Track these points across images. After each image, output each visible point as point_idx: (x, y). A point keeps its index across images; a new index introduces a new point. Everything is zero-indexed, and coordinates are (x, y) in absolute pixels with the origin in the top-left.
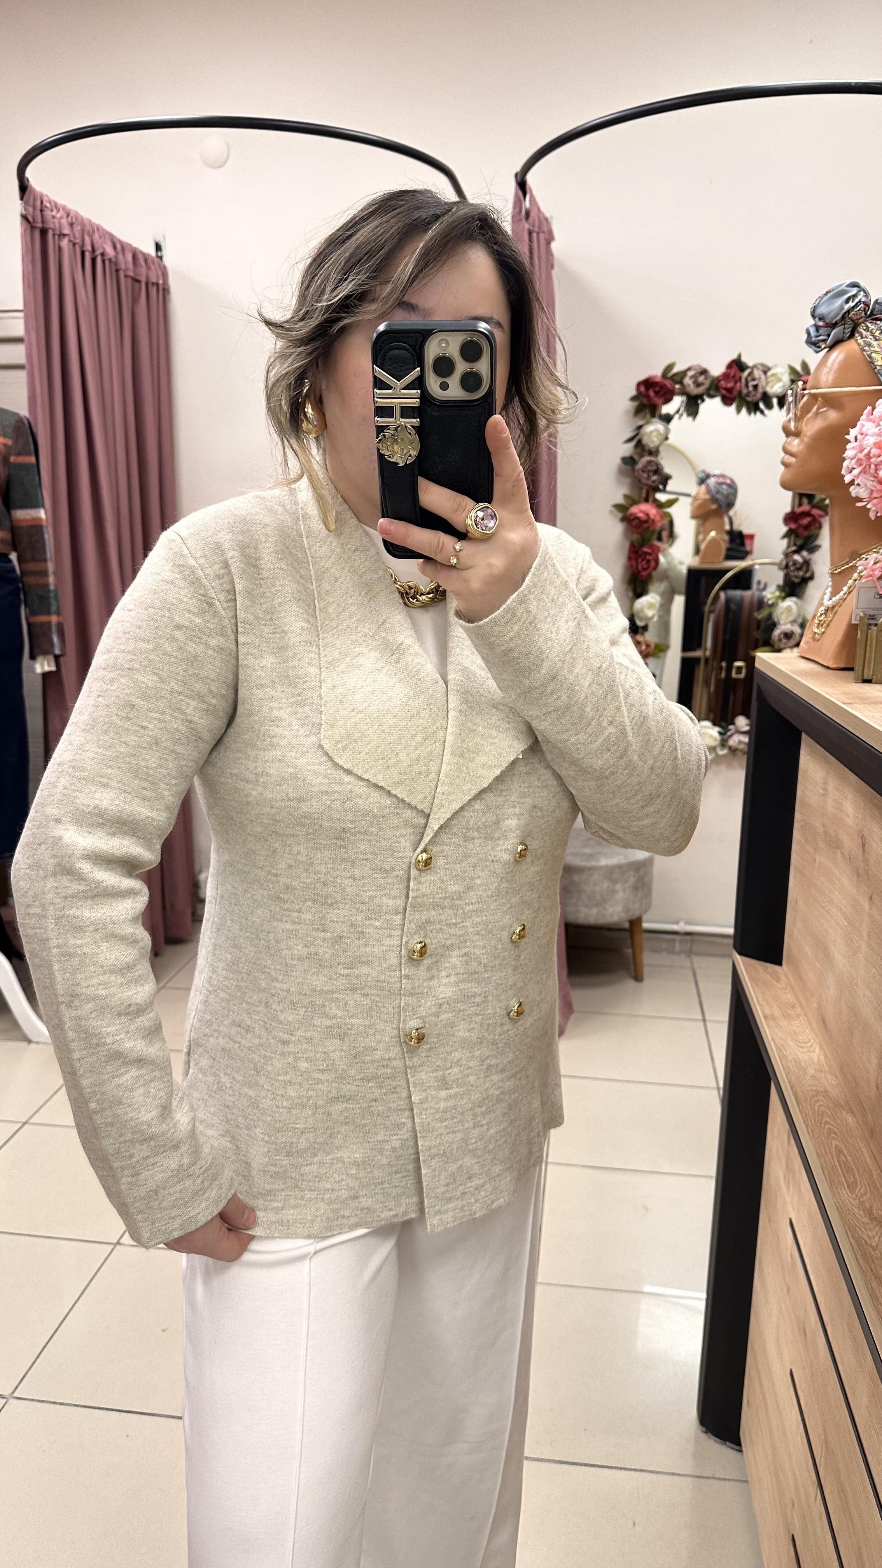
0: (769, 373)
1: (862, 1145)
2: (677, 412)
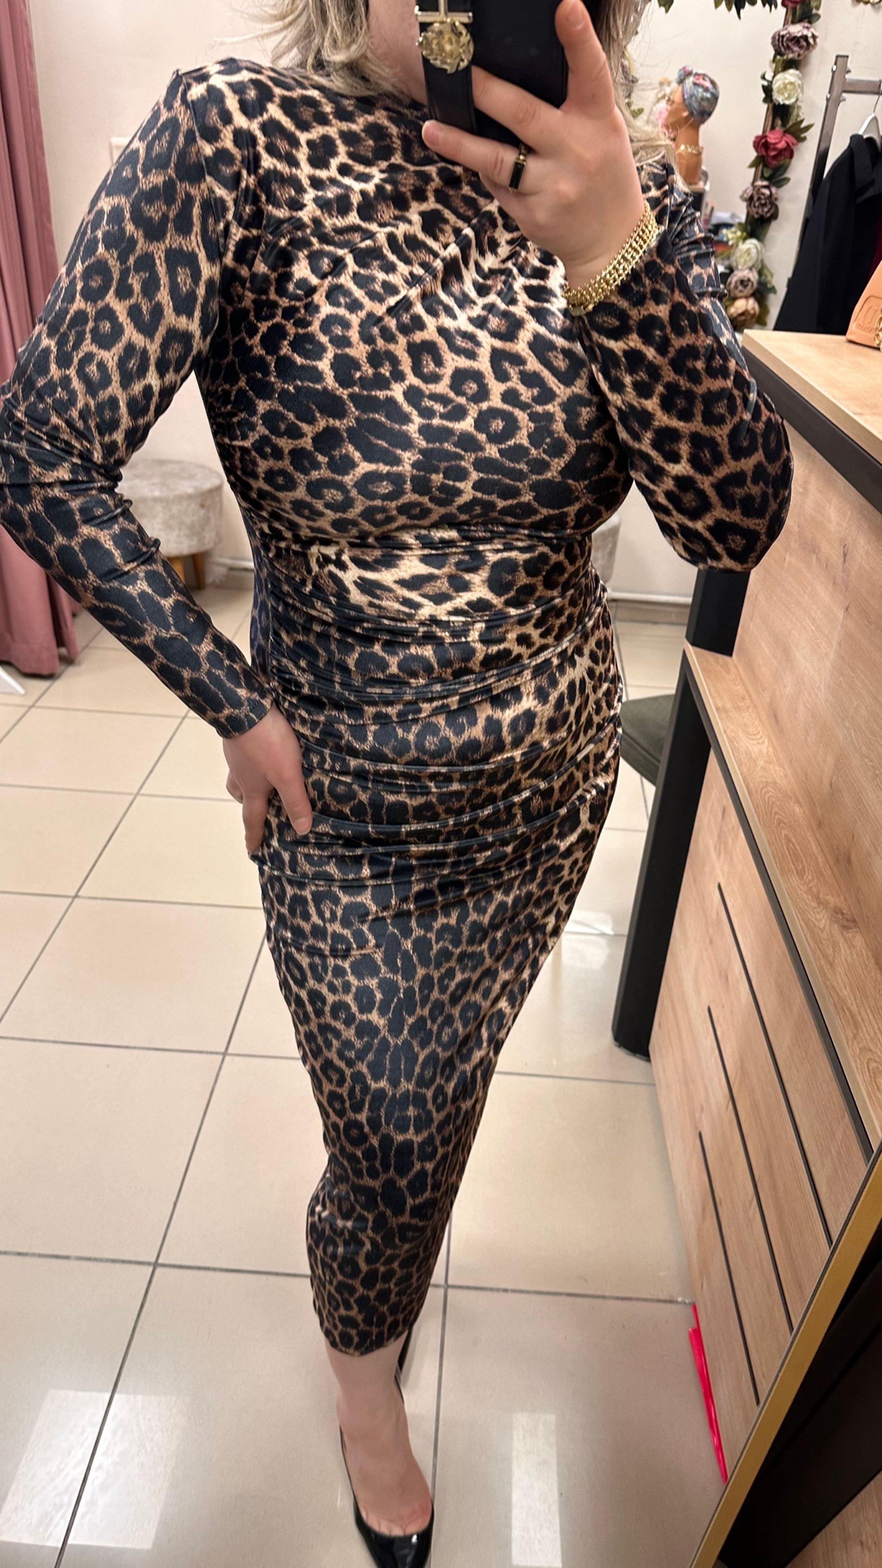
1: (809, 834)
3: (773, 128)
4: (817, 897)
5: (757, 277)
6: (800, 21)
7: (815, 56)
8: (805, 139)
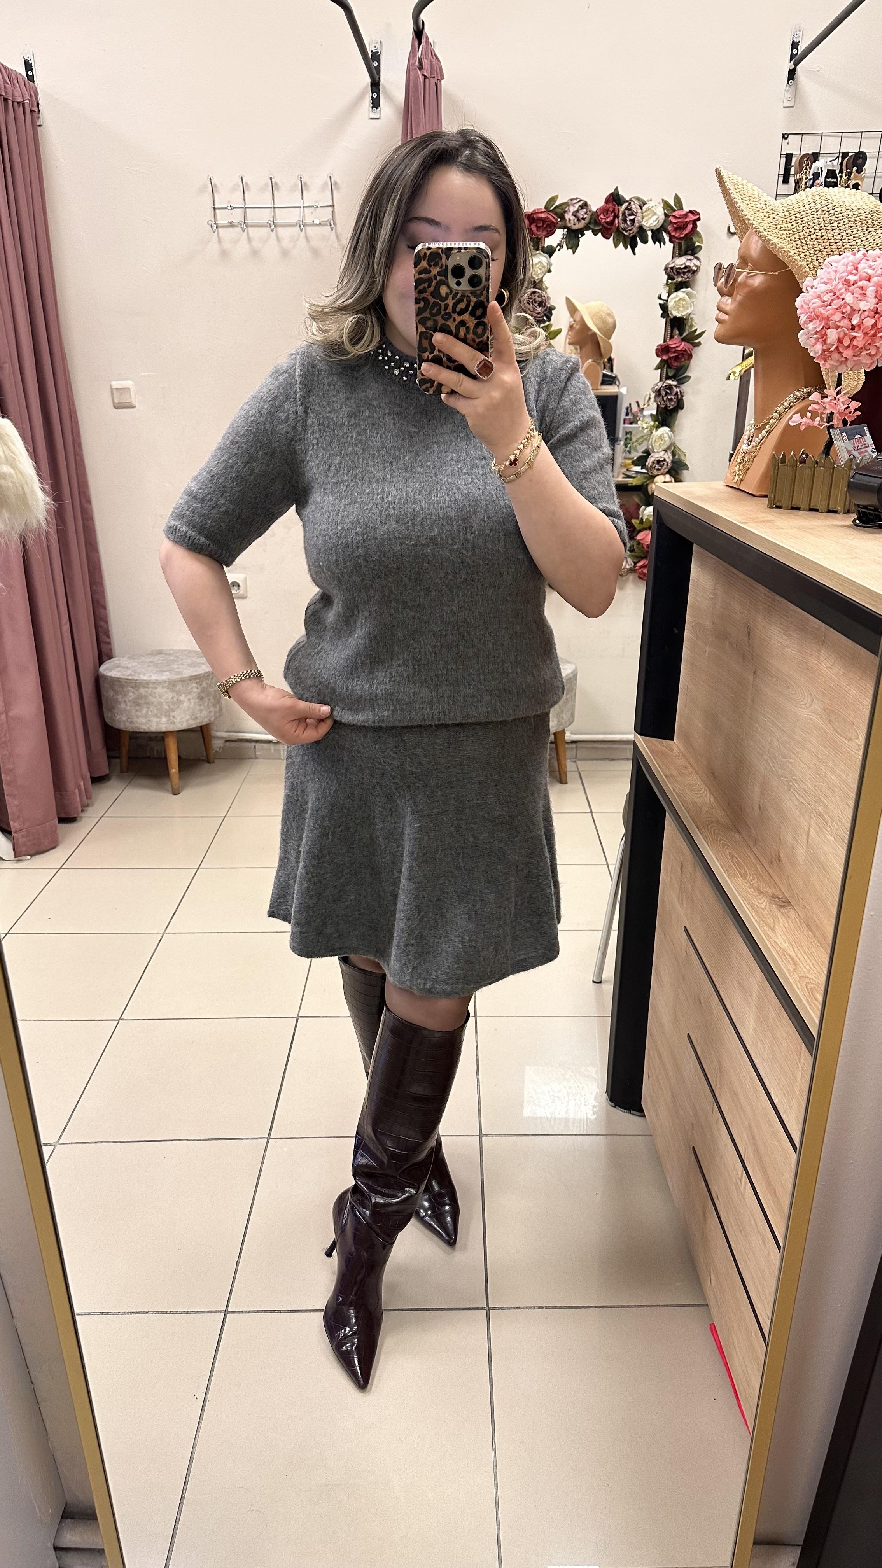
0: (644, 208)
2: (560, 245)
3: (672, 337)
4: (758, 890)
5: (671, 458)
6: (686, 254)
7: (700, 276)
8: (699, 344)
